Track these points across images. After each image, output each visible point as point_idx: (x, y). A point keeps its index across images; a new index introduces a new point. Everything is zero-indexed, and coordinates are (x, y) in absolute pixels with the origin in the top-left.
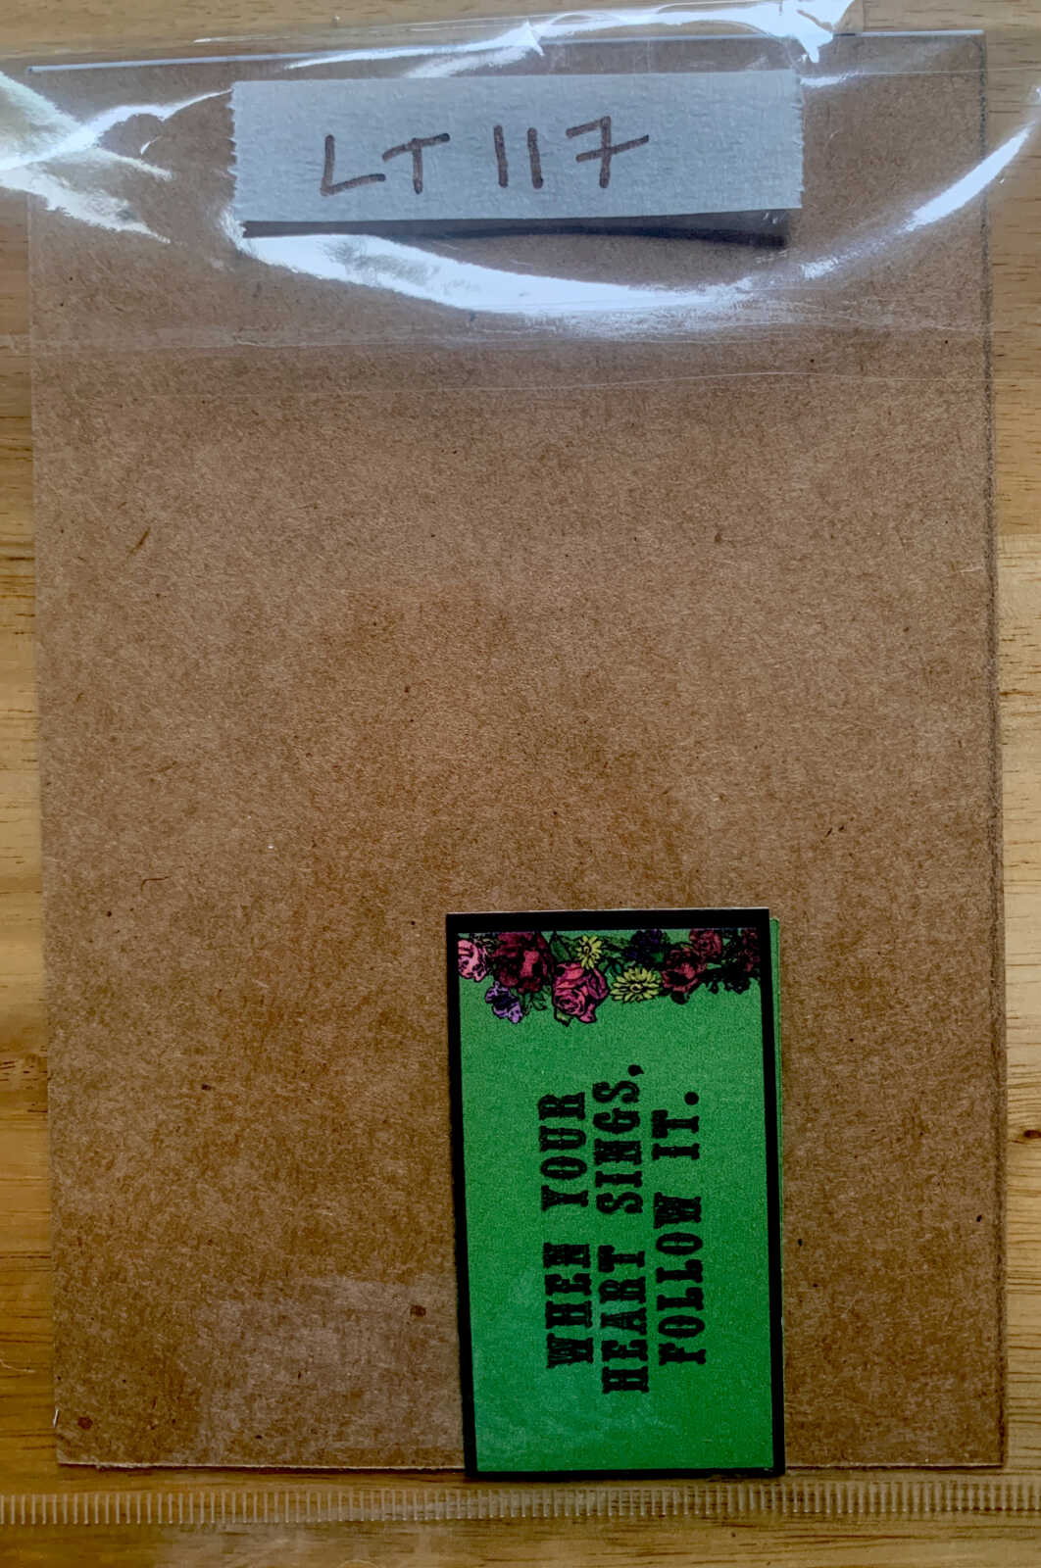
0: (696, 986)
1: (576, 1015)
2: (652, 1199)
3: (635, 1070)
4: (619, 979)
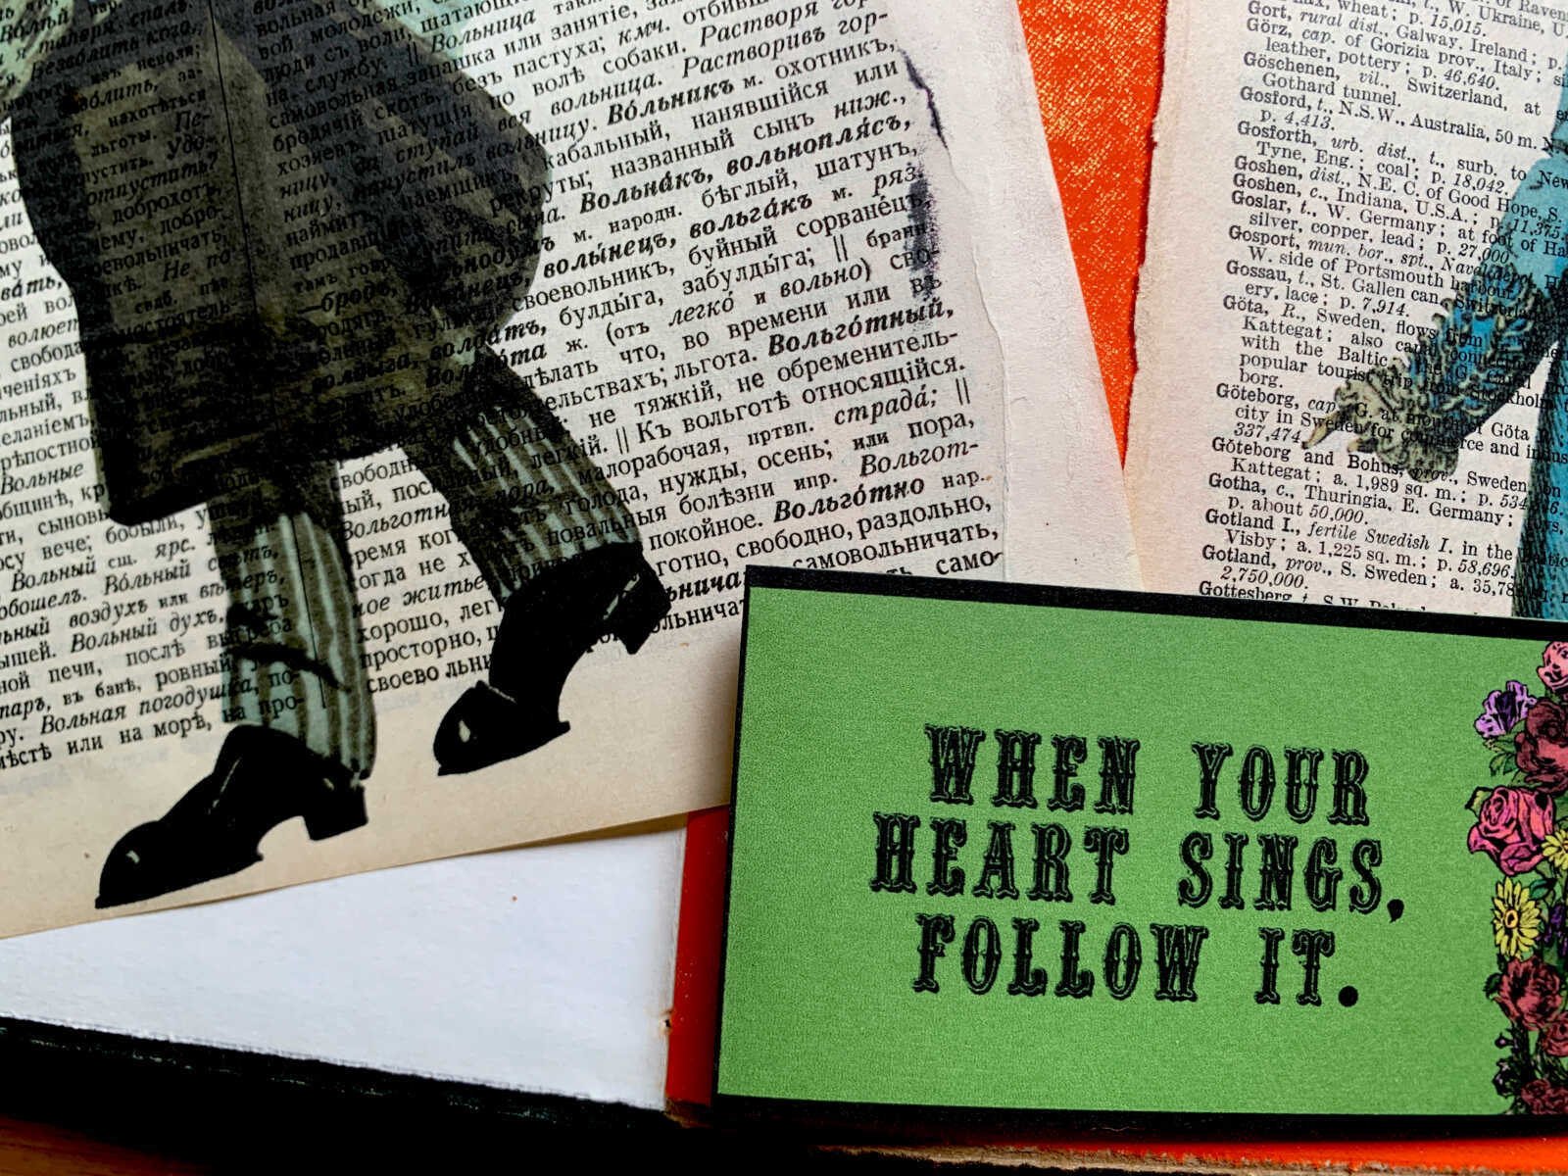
0: (1508, 1013)
1: (1480, 822)
2: (1197, 924)
3: (1396, 909)
4: (1526, 893)
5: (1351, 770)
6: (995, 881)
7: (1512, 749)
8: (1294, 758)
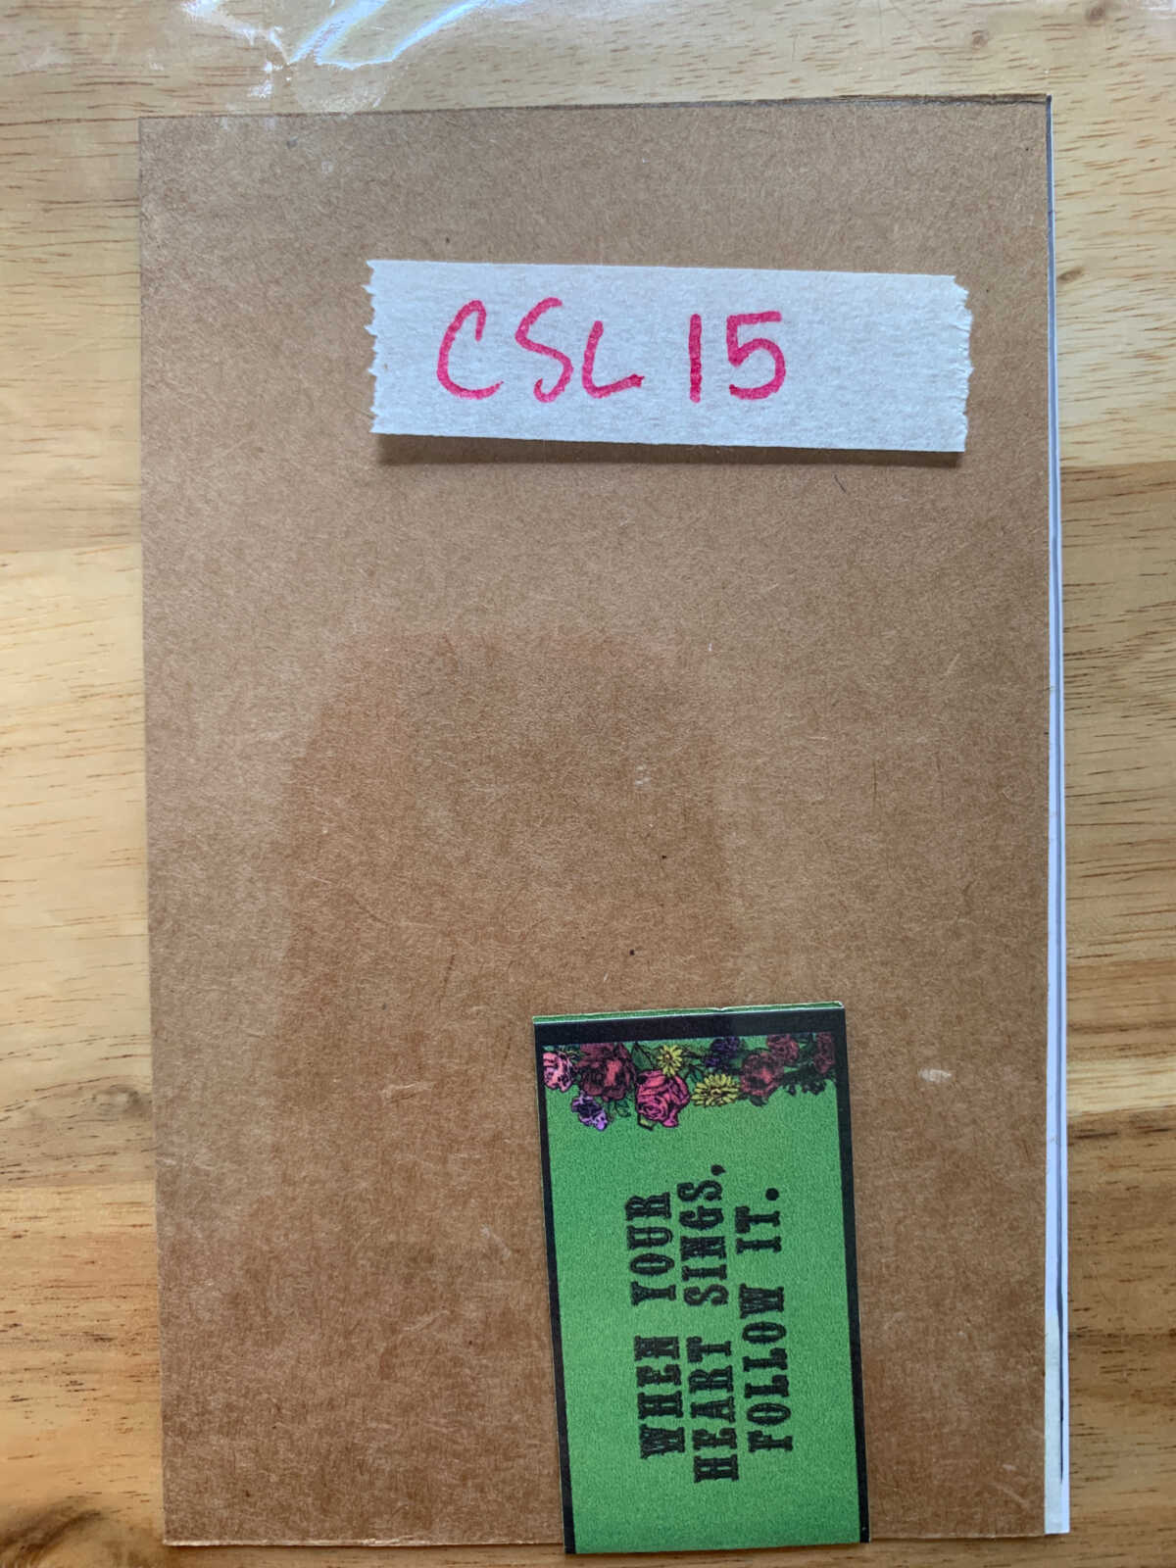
5: (637, 1207)
6: (725, 1411)
7: (613, 1104)
8: (634, 1244)
